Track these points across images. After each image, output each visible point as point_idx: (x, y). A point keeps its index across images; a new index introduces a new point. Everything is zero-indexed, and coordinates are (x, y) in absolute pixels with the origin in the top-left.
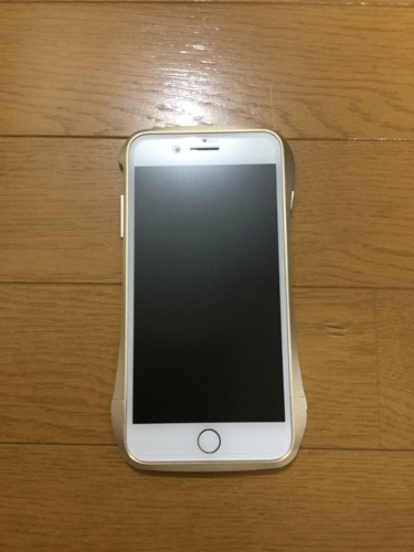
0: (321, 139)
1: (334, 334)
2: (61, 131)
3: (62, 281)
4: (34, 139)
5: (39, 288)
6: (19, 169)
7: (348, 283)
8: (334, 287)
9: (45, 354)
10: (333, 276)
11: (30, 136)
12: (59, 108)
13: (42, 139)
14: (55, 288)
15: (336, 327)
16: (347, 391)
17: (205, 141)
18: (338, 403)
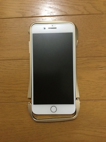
0: (95, 14)
1: (101, 69)
2: (21, 16)
3: (25, 58)
4: (14, 19)
5: (19, 61)
6: (11, 27)
7: (104, 55)
8: (100, 56)
9: (22, 78)
10: (100, 53)
11: (13, 18)
12: (21, 9)
13: (16, 18)
14: (23, 60)
15: (101, 68)
16: (104, 85)
17: (52, 26)
18: (102, 88)
